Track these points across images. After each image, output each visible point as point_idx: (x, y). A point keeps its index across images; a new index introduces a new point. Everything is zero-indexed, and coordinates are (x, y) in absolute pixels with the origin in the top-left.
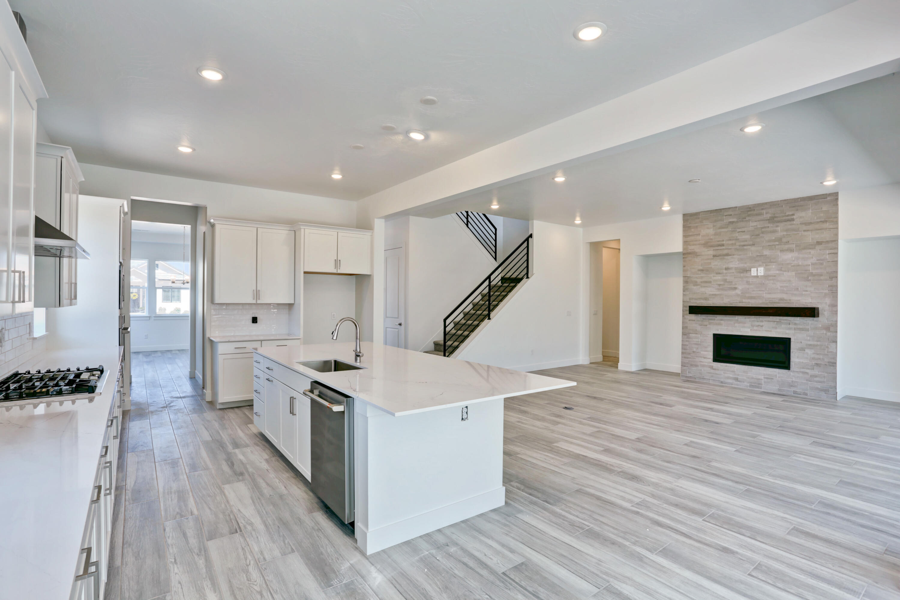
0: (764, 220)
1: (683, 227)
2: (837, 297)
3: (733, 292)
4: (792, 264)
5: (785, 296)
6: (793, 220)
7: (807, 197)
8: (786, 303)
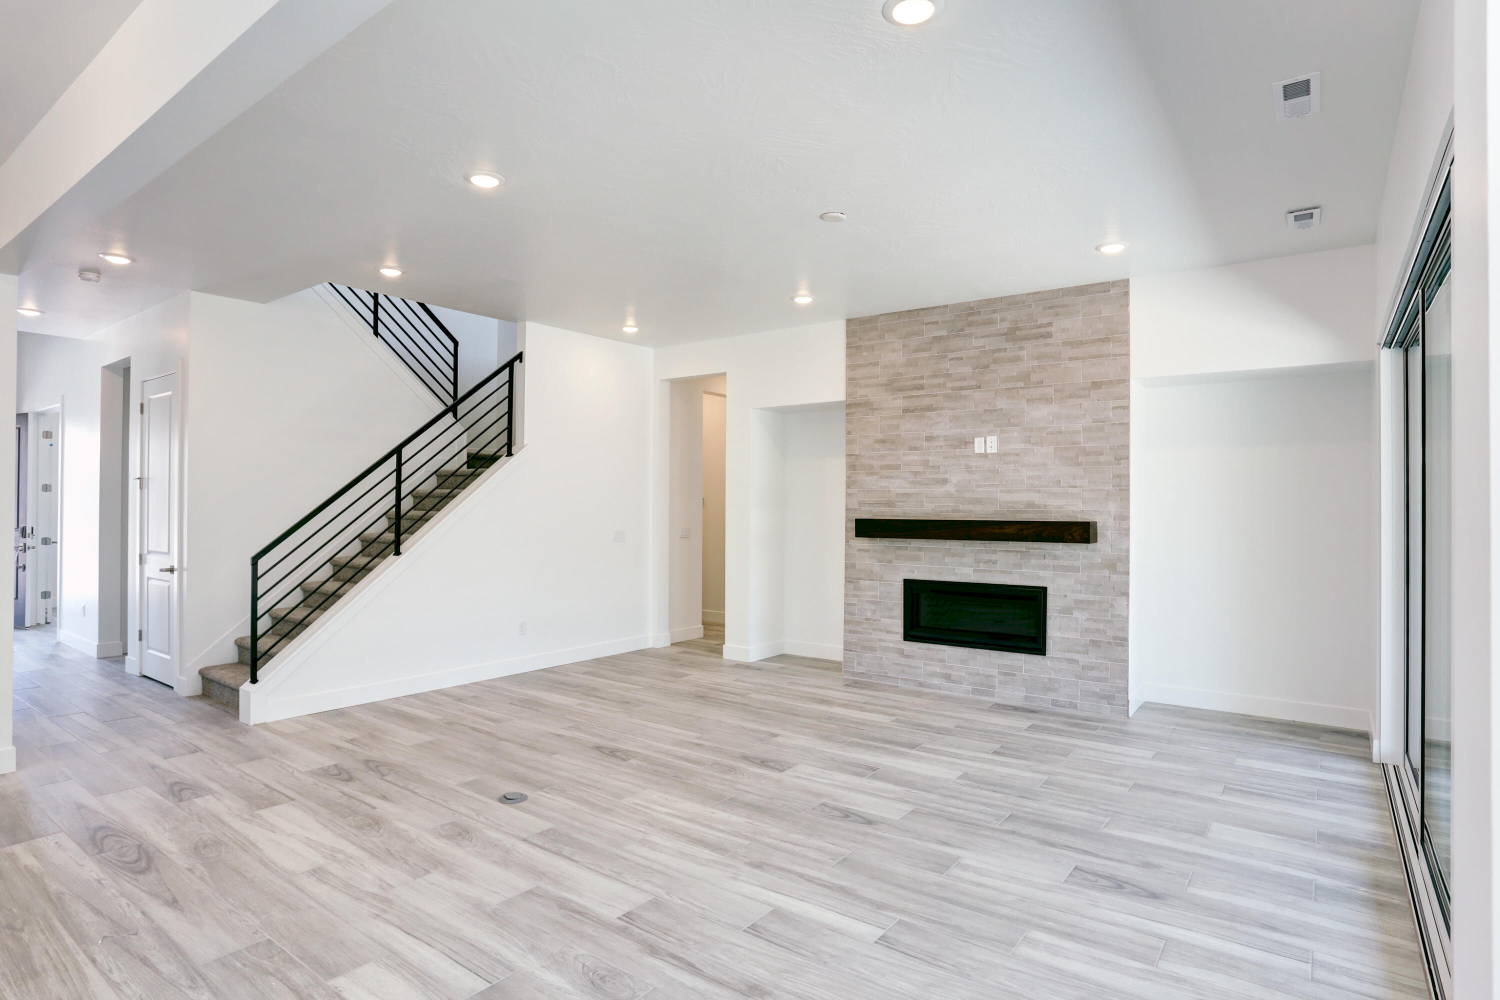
0: (997, 335)
1: (847, 348)
2: (1128, 500)
3: (940, 490)
4: (1049, 430)
5: (1035, 498)
6: (1049, 335)
7: (1074, 287)
8: (1037, 512)
